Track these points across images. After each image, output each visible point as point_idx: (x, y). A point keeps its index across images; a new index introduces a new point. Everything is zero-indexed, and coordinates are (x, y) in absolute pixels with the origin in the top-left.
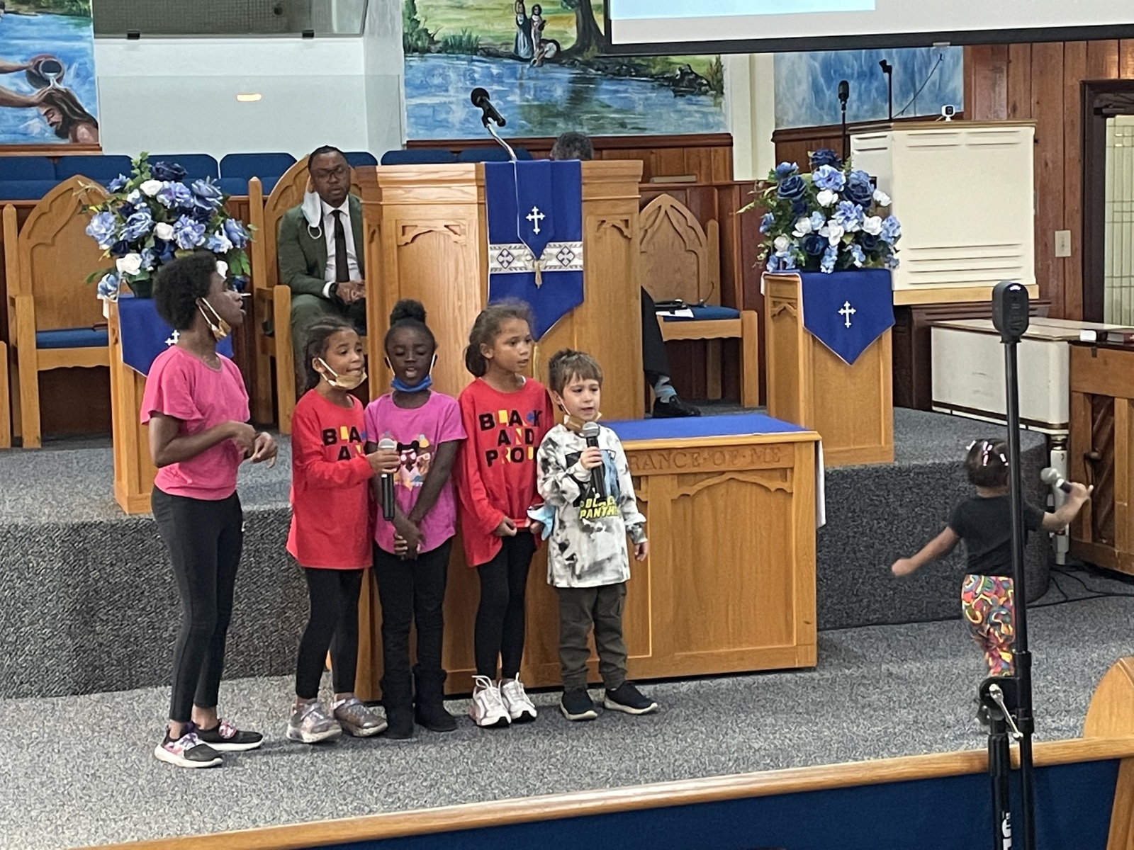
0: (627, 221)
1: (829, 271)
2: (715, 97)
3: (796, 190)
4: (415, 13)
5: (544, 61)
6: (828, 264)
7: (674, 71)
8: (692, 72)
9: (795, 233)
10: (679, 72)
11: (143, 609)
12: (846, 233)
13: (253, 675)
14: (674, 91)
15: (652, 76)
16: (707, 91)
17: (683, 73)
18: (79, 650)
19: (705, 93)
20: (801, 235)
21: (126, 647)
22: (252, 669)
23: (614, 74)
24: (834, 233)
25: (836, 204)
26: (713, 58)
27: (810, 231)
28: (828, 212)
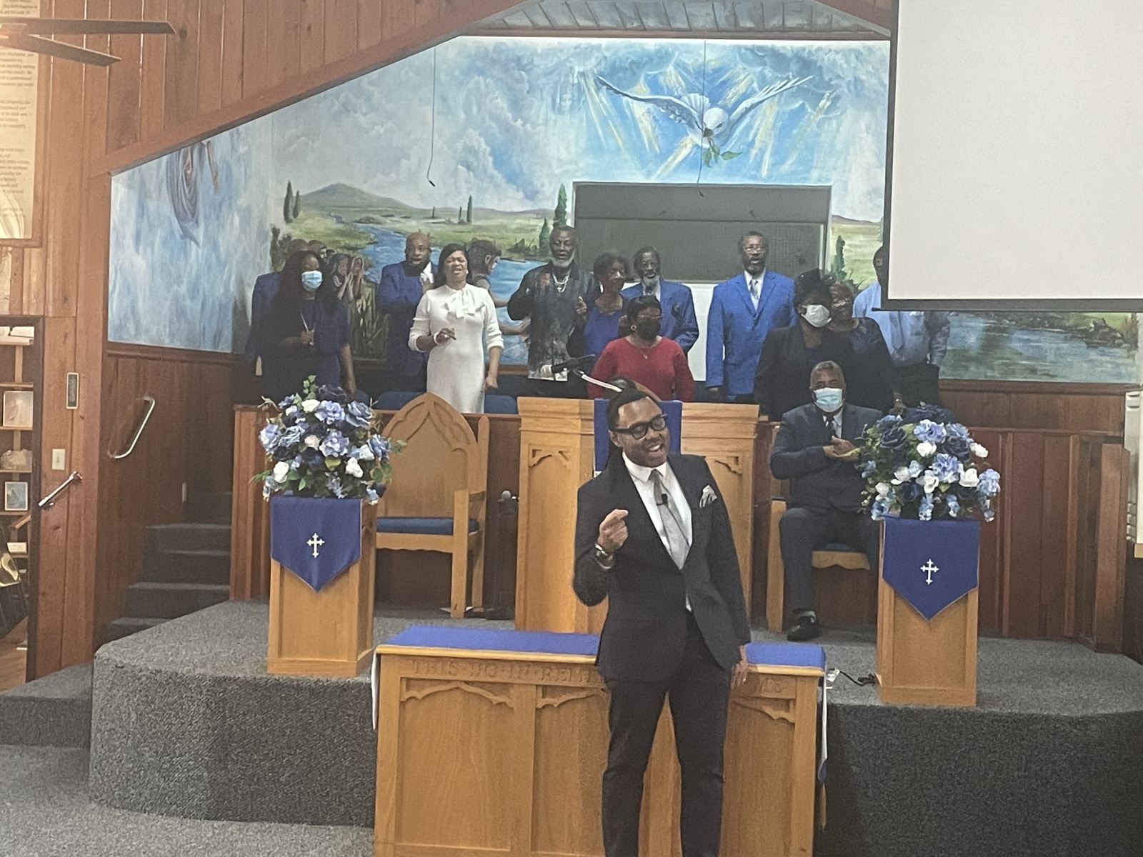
0: (737, 458)
1: (928, 519)
2: (1129, 350)
3: (896, 440)
4: (843, 266)
6: (926, 513)
7: (1088, 325)
8: (1106, 326)
9: (894, 482)
10: (1093, 326)
11: (268, 754)
12: (941, 483)
13: (352, 825)
14: (1087, 343)
15: (1065, 328)
16: (1121, 344)
17: (1097, 327)
18: (213, 783)
19: (1119, 346)
20: (899, 482)
21: (250, 785)
22: (352, 819)
23: (1028, 325)
24: (930, 482)
25: (934, 455)
26: (1129, 315)
27: (908, 479)
28: (927, 463)
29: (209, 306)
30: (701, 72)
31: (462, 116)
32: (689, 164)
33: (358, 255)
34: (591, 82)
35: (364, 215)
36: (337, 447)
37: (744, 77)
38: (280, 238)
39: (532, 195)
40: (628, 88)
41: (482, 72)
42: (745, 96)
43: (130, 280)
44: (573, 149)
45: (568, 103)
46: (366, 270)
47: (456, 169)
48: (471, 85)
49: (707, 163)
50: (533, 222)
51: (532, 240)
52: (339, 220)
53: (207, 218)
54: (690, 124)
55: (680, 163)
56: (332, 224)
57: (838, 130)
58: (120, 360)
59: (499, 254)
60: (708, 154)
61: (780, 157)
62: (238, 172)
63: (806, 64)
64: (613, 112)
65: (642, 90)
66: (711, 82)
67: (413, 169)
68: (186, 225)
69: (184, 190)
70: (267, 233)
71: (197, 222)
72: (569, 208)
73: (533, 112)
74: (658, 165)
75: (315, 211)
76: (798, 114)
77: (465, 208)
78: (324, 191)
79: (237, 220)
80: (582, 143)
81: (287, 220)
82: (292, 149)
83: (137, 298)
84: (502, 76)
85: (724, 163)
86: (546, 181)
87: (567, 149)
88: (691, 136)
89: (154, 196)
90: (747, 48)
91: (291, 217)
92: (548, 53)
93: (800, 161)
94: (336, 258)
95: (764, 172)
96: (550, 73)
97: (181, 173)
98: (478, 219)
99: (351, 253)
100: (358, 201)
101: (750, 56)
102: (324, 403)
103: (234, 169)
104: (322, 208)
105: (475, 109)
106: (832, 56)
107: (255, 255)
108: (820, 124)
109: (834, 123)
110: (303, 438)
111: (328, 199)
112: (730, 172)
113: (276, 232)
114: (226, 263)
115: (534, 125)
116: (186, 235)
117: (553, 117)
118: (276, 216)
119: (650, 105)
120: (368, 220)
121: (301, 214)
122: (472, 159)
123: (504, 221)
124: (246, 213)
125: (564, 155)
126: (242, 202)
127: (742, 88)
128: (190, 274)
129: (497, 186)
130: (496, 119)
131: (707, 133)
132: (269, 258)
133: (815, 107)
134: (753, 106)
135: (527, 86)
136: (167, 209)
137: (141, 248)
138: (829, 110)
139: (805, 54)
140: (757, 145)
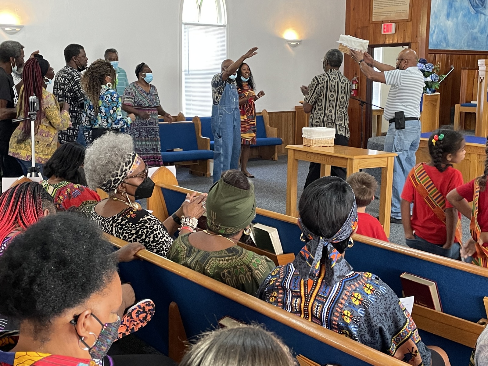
43: (443, 29)
58: (437, 55)
68: (478, 9)
71: (485, 8)
83: (447, 35)
116: (477, 12)
128: (480, 26)
136: (466, 4)
137: (450, 19)
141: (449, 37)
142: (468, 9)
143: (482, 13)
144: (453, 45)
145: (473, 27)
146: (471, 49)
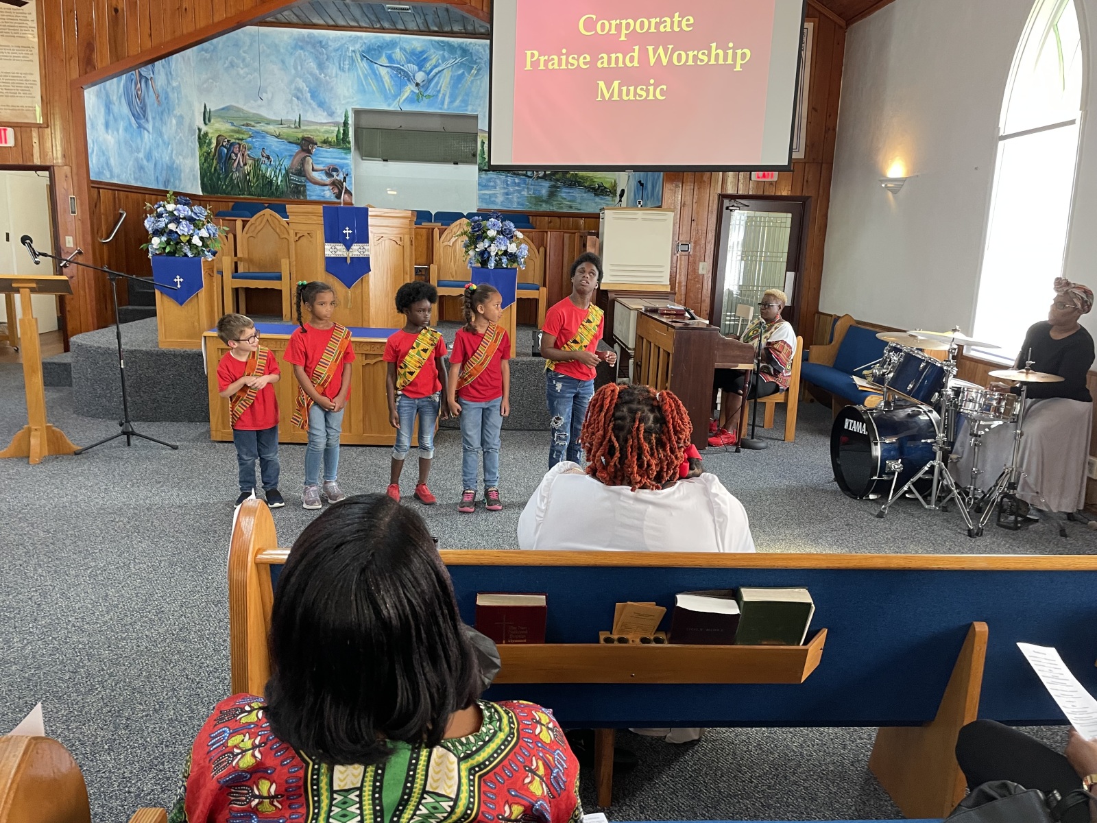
0: (401, 237)
1: (493, 268)
2: (613, 197)
3: (478, 229)
4: (484, 155)
5: (538, 178)
6: (492, 265)
7: (595, 185)
8: (603, 186)
10: (597, 186)
12: (499, 250)
15: (585, 187)
16: (610, 195)
17: (599, 186)
20: (480, 250)
24: (493, 250)
25: (496, 236)
26: (612, 180)
27: (483, 248)
28: (492, 240)
29: (159, 166)
30: (413, 53)
31: (293, 71)
32: (410, 100)
33: (243, 143)
34: (358, 55)
35: (245, 122)
36: (186, 230)
37: (434, 57)
38: (202, 133)
39: (331, 114)
40: (377, 59)
41: (302, 48)
42: (435, 66)
43: (104, 148)
44: (350, 90)
45: (347, 67)
46: (249, 150)
47: (292, 99)
48: (297, 53)
49: (418, 100)
50: (332, 128)
51: (333, 138)
52: (233, 124)
53: (154, 118)
54: (409, 80)
55: (405, 100)
56: (228, 126)
57: (480, 86)
58: (101, 190)
59: (316, 144)
60: (418, 96)
61: (453, 98)
62: (173, 96)
63: (465, 51)
64: (370, 71)
65: (384, 60)
66: (418, 58)
67: (270, 98)
68: (140, 121)
69: (137, 103)
70: (195, 130)
71: (147, 120)
72: (351, 121)
73: (329, 71)
74: (394, 100)
75: (219, 119)
76: (460, 77)
77: (298, 120)
78: (223, 109)
79: (174, 121)
80: (355, 87)
81: (205, 123)
82: (205, 86)
83: (109, 158)
84: (312, 51)
85: (426, 100)
86: (338, 107)
87: (348, 90)
88: (409, 86)
89: (116, 104)
90: (435, 41)
91: (207, 122)
92: (335, 40)
93: (462, 101)
94: (232, 144)
95: (446, 106)
96: (337, 50)
97: (134, 93)
98: (304, 125)
99: (240, 142)
100: (242, 115)
101: (437, 45)
102: (178, 206)
103: (171, 95)
104: (223, 118)
105: (299, 68)
106: (477, 47)
107: (188, 141)
108: (472, 82)
109: (479, 82)
110: (166, 225)
111: (226, 113)
112: (429, 105)
113: (200, 130)
114: (169, 144)
115: (330, 77)
116: (140, 126)
117: (339, 73)
118: (199, 122)
119: (389, 69)
120: (248, 125)
121: (212, 121)
122: (299, 94)
123: (318, 128)
124: (181, 119)
125: (347, 94)
126: (177, 112)
127: (433, 62)
128: (145, 149)
129: (313, 109)
130: (311, 74)
131: (417, 85)
132: (197, 143)
133: (469, 73)
134: (440, 72)
135: (326, 56)
136: (125, 110)
137: (110, 131)
138: (477, 74)
139: (464, 46)
140: (442, 92)
141: (112, 161)
142: (129, 120)
143: (145, 129)
144: (118, 176)
145: (138, 151)
146: (139, 184)
